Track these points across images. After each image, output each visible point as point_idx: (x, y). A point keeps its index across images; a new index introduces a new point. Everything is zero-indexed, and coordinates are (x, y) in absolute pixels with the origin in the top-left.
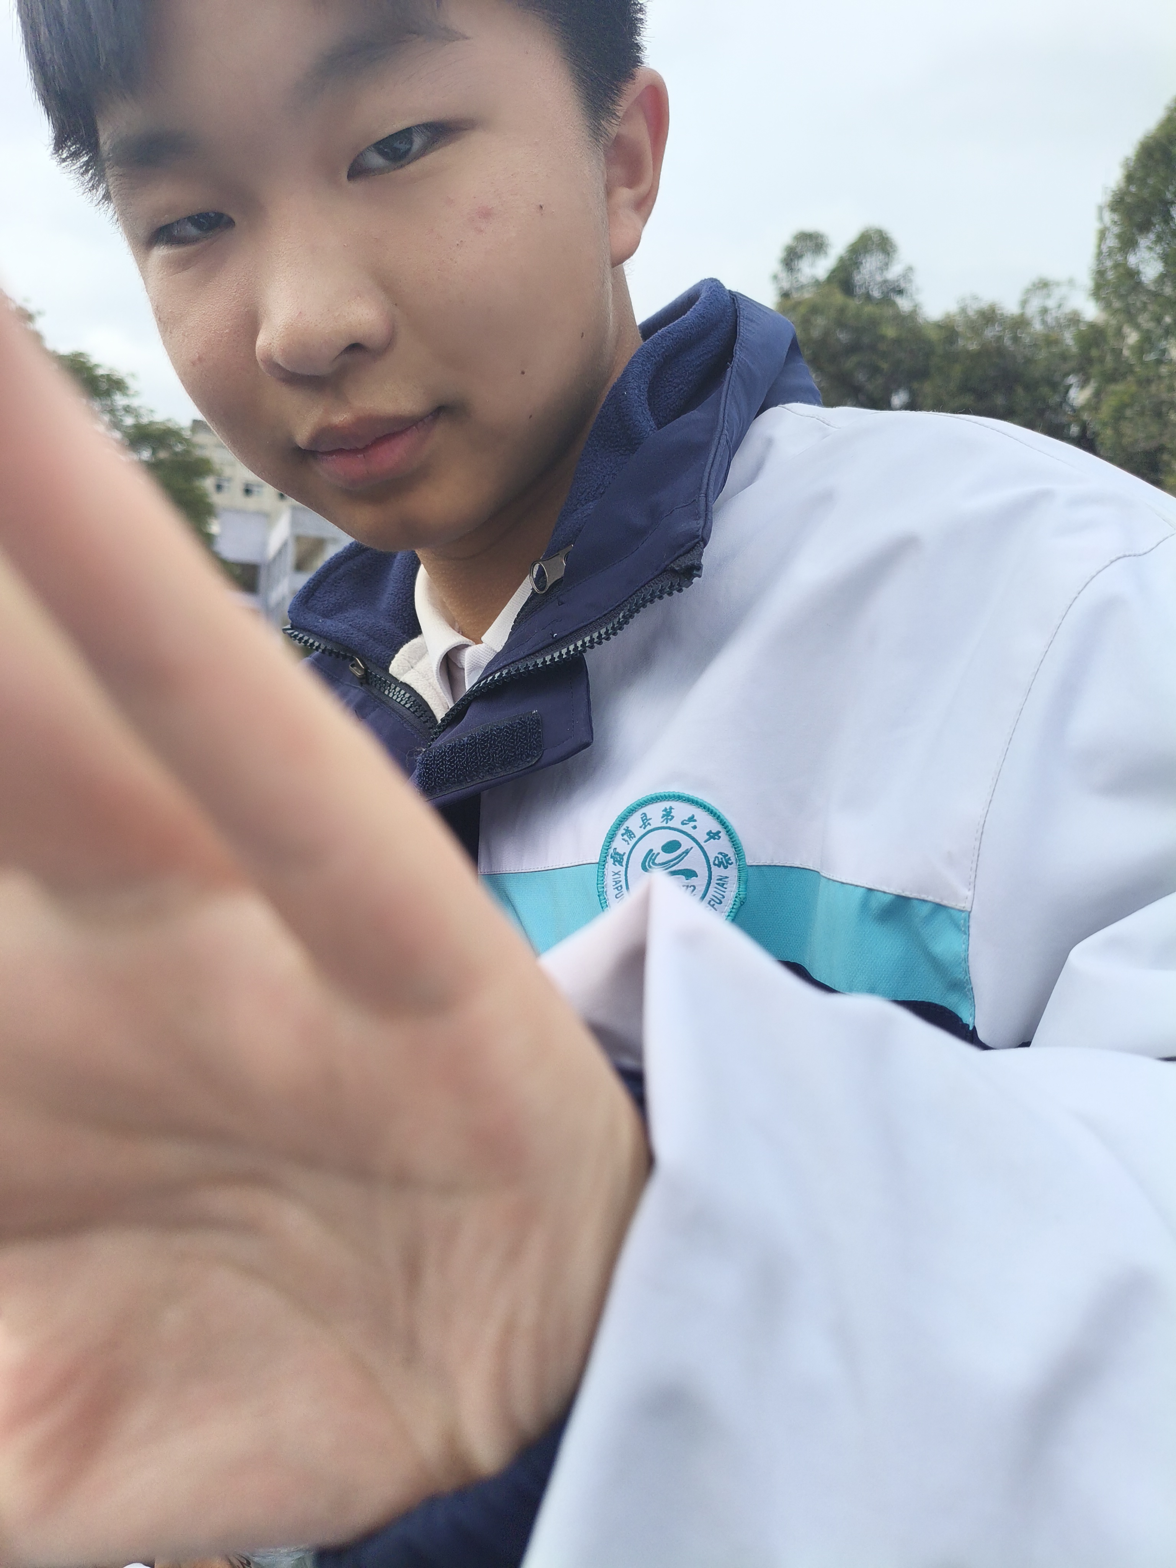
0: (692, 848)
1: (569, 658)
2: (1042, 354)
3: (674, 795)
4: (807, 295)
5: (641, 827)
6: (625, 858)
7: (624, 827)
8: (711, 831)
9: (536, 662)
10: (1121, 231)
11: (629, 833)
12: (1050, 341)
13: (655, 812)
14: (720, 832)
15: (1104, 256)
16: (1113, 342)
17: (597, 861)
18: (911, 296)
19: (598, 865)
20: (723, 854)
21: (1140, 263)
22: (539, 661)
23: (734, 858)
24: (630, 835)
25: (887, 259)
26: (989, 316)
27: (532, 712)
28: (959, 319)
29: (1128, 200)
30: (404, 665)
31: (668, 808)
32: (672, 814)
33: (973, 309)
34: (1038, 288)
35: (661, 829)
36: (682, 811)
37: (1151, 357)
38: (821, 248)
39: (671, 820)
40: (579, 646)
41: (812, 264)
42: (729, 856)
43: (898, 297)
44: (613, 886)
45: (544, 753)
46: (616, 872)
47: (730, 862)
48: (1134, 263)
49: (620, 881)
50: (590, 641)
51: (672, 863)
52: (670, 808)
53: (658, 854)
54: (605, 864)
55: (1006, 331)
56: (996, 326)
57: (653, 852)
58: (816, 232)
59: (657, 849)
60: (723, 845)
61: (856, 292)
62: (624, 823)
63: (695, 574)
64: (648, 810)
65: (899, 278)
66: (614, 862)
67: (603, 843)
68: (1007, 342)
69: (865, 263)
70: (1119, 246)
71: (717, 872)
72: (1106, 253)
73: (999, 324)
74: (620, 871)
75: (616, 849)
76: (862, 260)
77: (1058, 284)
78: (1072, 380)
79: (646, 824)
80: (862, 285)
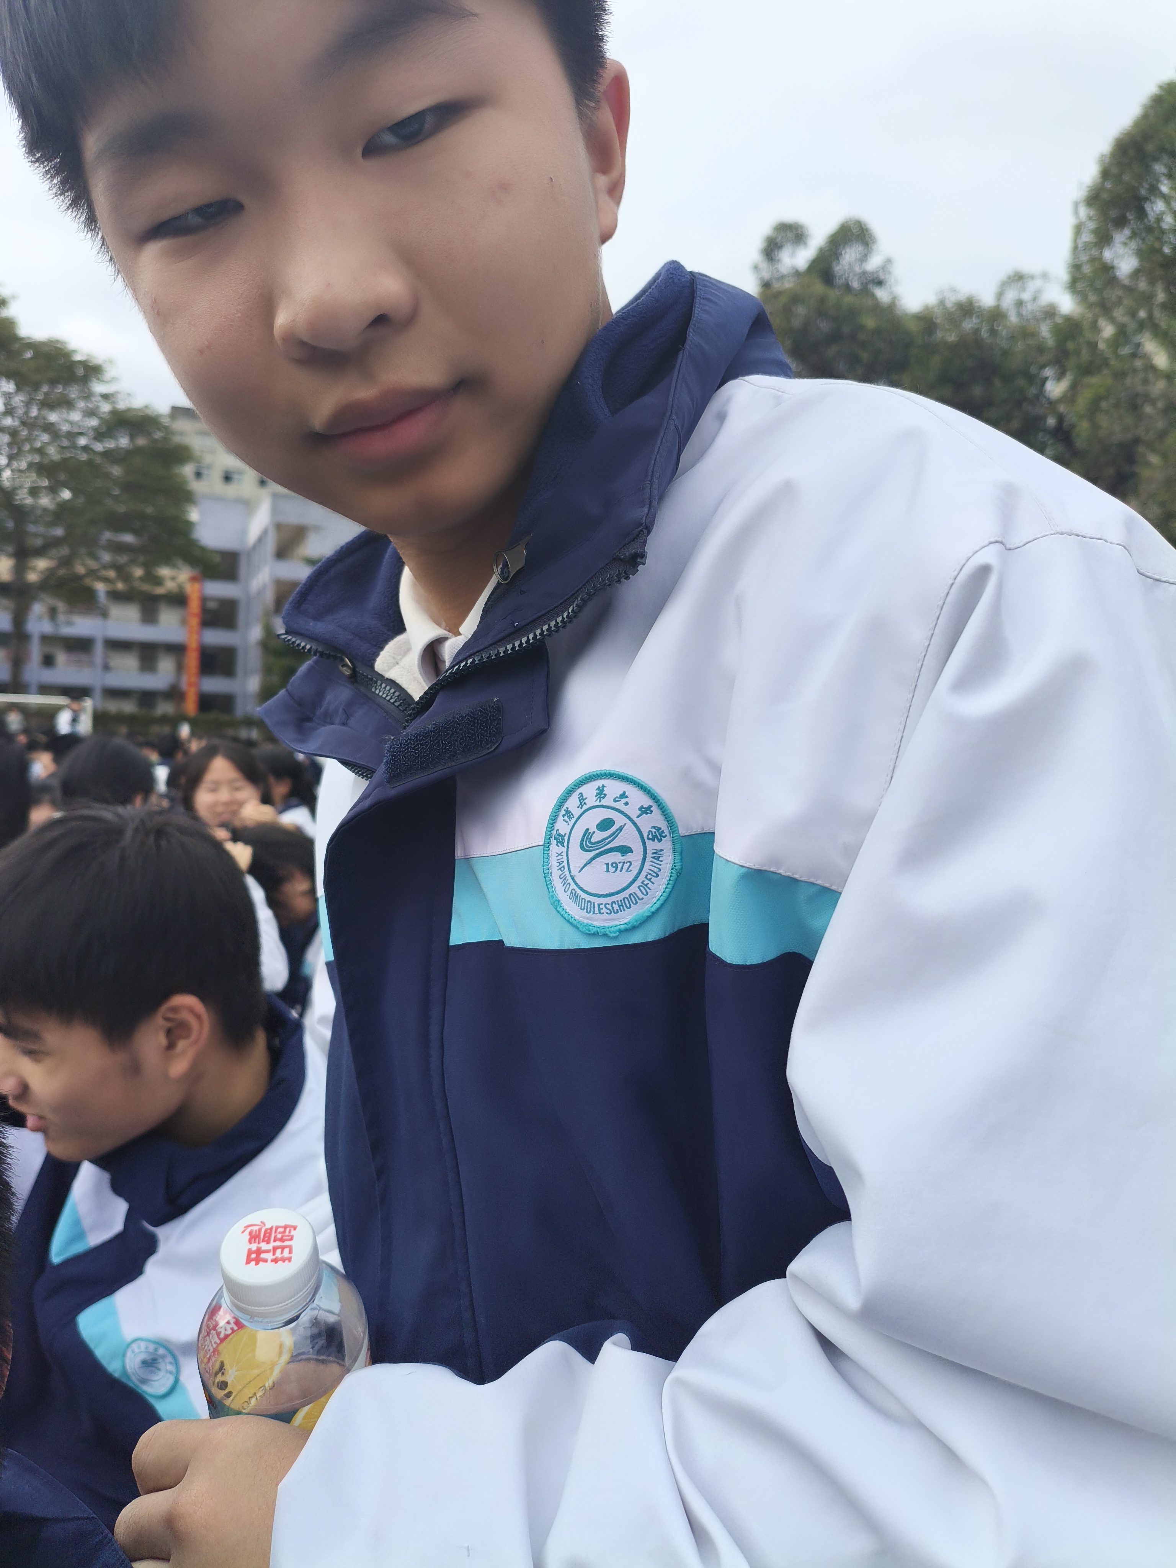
0: (625, 824)
1: (529, 647)
2: (1020, 346)
3: (605, 773)
4: (788, 285)
5: (578, 807)
6: (566, 838)
7: (565, 808)
8: (642, 806)
9: (498, 651)
10: (1096, 226)
11: (569, 813)
12: (1025, 333)
13: (589, 791)
14: (652, 806)
15: (1080, 250)
16: (1089, 335)
17: (542, 843)
18: (891, 288)
19: (543, 846)
20: (656, 828)
21: (1115, 258)
22: (501, 650)
23: (667, 831)
24: (570, 816)
25: (866, 250)
26: (967, 308)
27: (493, 700)
28: (938, 311)
29: (1105, 196)
30: (389, 662)
31: (601, 786)
32: (604, 793)
33: (951, 300)
34: (1013, 281)
35: (595, 808)
36: (614, 788)
37: (1126, 351)
38: (801, 238)
39: (603, 798)
40: (538, 635)
41: (792, 254)
42: (662, 829)
43: (877, 289)
44: (557, 867)
45: (503, 740)
46: (559, 853)
47: (664, 835)
48: (1109, 258)
49: (563, 862)
50: (547, 630)
51: (607, 841)
52: (602, 787)
53: (594, 832)
54: (550, 845)
55: (984, 323)
56: (974, 319)
57: (589, 831)
58: (796, 223)
59: (593, 828)
60: (656, 819)
61: (836, 282)
62: (564, 804)
63: (639, 562)
64: (583, 789)
65: (878, 270)
66: (557, 843)
67: (546, 826)
68: (984, 333)
69: (845, 254)
70: (1095, 240)
71: (652, 846)
72: (1082, 247)
73: (976, 316)
74: (562, 852)
75: (558, 830)
76: (841, 251)
77: (1032, 277)
78: (1048, 372)
79: (583, 804)
80: (842, 275)
